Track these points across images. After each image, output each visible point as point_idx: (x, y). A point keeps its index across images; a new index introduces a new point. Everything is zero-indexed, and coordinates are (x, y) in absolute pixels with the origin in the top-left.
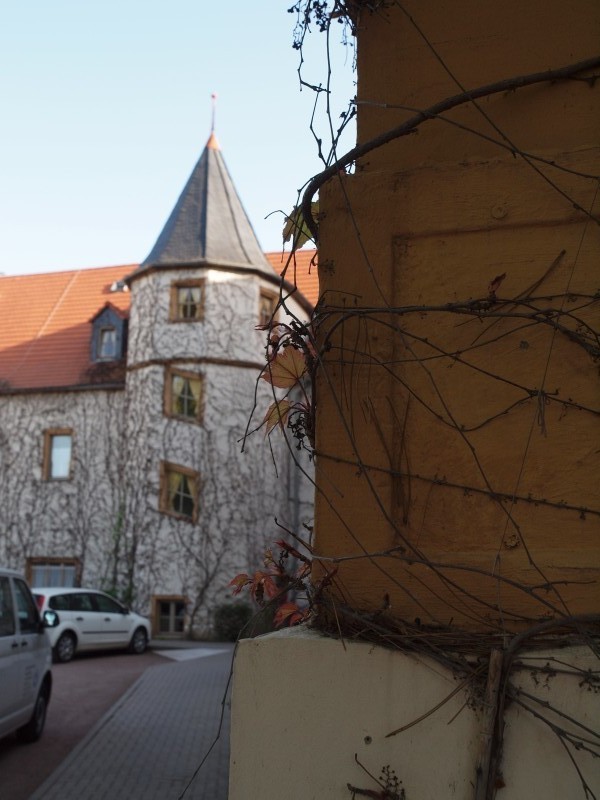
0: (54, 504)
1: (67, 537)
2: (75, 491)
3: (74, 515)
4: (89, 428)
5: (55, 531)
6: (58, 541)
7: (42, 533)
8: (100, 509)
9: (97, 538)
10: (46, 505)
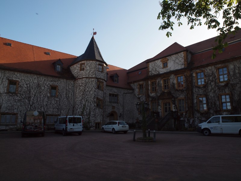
0: (53, 102)
1: (56, 110)
2: (59, 100)
3: (58, 105)
4: (62, 86)
5: (54, 108)
6: (54, 111)
7: (50, 109)
8: (64, 104)
9: (63, 110)
10: (51, 102)
